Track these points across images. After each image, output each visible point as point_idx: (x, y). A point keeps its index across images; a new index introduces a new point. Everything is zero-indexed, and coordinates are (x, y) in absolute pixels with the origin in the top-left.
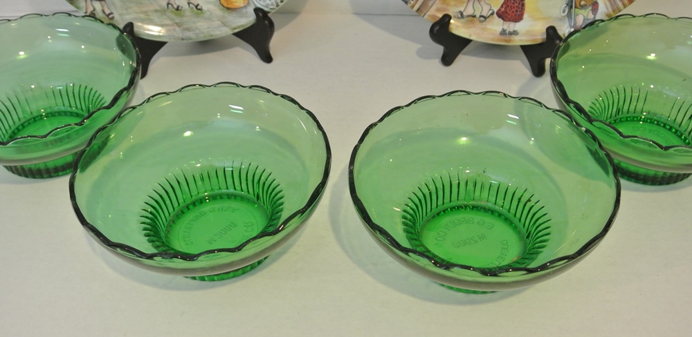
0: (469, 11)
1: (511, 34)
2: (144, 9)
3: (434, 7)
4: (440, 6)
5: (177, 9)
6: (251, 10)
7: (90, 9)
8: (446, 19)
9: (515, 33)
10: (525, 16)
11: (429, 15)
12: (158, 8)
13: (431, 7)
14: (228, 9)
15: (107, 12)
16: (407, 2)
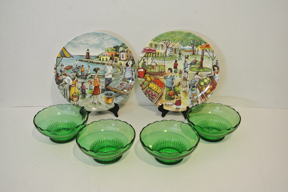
0: (168, 103)
1: (178, 109)
2: (87, 103)
3: (159, 103)
4: (161, 102)
5: (95, 104)
6: (113, 104)
7: (74, 103)
8: (162, 105)
9: (179, 108)
10: (181, 104)
11: (158, 105)
12: (90, 103)
14: (107, 103)
15: (78, 104)
16: (152, 102)
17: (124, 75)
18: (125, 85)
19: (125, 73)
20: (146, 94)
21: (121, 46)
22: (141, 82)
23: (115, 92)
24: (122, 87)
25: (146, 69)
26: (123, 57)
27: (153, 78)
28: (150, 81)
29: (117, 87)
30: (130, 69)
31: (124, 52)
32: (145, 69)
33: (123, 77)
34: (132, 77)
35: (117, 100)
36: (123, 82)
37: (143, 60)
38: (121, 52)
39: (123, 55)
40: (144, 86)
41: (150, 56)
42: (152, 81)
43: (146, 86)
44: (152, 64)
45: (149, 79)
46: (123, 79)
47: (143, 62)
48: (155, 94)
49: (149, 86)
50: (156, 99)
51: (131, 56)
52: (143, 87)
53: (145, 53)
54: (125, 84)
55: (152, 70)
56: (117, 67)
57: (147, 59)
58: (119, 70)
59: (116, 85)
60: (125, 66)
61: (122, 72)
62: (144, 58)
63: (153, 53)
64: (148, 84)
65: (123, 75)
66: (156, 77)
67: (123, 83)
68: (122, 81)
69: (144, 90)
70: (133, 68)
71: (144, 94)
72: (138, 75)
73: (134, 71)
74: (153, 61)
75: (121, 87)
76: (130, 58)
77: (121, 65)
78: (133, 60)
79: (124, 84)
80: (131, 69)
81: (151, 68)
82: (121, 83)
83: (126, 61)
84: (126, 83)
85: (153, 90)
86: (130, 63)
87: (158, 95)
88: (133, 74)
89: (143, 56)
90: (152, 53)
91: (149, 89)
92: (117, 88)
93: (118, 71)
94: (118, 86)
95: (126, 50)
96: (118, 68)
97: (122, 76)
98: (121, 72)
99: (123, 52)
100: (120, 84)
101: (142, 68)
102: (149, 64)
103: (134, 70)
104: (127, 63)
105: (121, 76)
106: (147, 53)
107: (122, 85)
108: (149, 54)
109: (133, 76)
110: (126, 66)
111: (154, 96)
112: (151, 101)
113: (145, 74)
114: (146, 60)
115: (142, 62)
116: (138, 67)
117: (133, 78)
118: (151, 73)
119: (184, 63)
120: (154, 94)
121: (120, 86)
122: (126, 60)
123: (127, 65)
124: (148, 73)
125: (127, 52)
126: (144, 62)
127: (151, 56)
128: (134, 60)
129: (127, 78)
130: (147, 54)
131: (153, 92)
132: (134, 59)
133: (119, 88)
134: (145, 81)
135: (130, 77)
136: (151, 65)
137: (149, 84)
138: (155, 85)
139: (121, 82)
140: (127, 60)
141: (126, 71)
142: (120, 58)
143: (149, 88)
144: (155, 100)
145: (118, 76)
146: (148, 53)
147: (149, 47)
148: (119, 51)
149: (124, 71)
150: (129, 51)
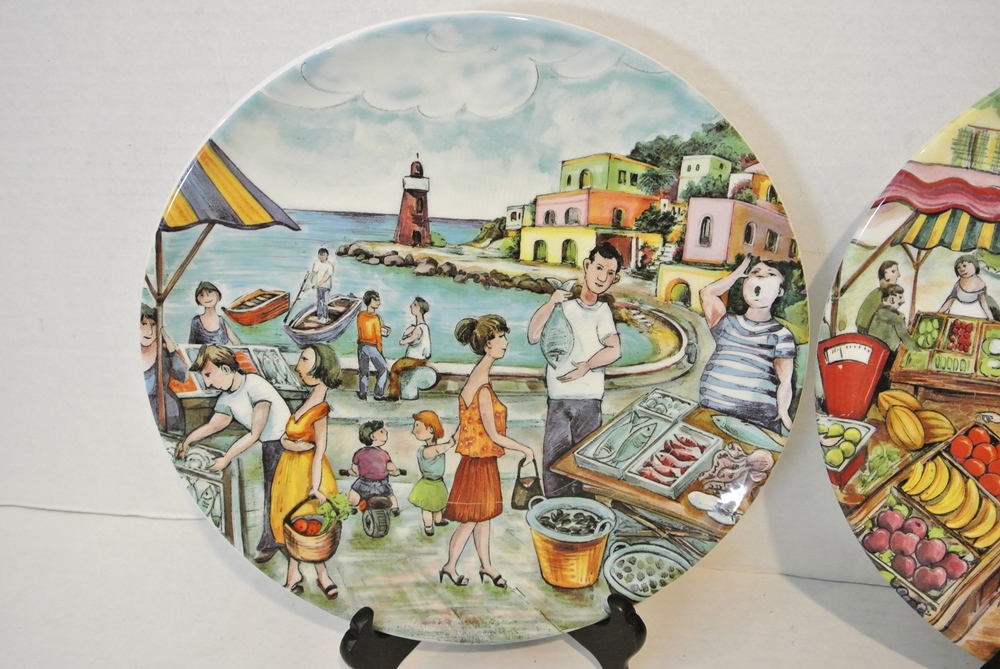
2: (396, 580)
3: (979, 626)
4: (991, 625)
5: (459, 583)
6: (602, 595)
7: (296, 578)
11: (968, 642)
12: (422, 579)
13: (972, 625)
14: (556, 588)
15: (326, 583)
16: (921, 612)
17: (704, 378)
18: (702, 458)
19: (709, 367)
20: (871, 549)
21: (696, 147)
22: (845, 446)
23: (617, 505)
24: (677, 471)
25: (894, 345)
26: (705, 240)
27: (945, 423)
28: (919, 443)
29: (638, 466)
30: (753, 334)
31: (723, 195)
32: (886, 346)
33: (695, 398)
34: (767, 399)
35: (628, 570)
36: (687, 437)
37: (882, 274)
38: (694, 193)
39: (706, 219)
40: (864, 482)
41: (942, 243)
42: (932, 445)
43: (882, 486)
44: (957, 309)
45: (908, 429)
46: (686, 409)
47: (876, 283)
48: (948, 554)
49: (905, 488)
50: (953, 594)
51: (773, 236)
52: (851, 494)
53: (903, 214)
54: (702, 449)
55: (945, 355)
56: (649, 313)
57: (917, 267)
58: (666, 340)
59: (631, 450)
60: (715, 313)
61: (690, 357)
62: (894, 254)
63: (975, 219)
64: (894, 466)
65: (693, 382)
66: (972, 419)
67: (689, 443)
68: (684, 429)
69: (863, 518)
70: (783, 333)
71: (856, 543)
72: (820, 392)
73: (793, 354)
74: (972, 285)
75: (667, 469)
76: (769, 247)
77: (686, 298)
78: (789, 268)
79: (695, 452)
80: (762, 340)
81: (944, 340)
82: (670, 437)
83: (733, 268)
84: (715, 443)
85: (938, 521)
86: (766, 287)
87: (976, 562)
88: (776, 382)
89: (878, 241)
90: (965, 219)
91: (904, 510)
92: (641, 474)
93: (656, 351)
94: (648, 464)
95: (735, 180)
96: (658, 324)
97: (688, 390)
98: (680, 355)
99: (709, 195)
100: (660, 445)
101: (862, 335)
102: (929, 303)
103: (791, 346)
104: (738, 286)
105: (675, 390)
106: (918, 212)
107: (682, 458)
108: (942, 221)
109: (773, 394)
110: (721, 308)
111: (940, 571)
112: (913, 603)
113: (883, 384)
114: (902, 275)
115: (870, 282)
116: (832, 328)
117: (775, 409)
118: (939, 383)
120: (937, 550)
121: (665, 462)
122: (732, 261)
123: (735, 302)
124: (905, 377)
125: (749, 200)
126: (887, 292)
127: (958, 241)
128: (799, 266)
129: (728, 405)
130: (922, 218)
131: (936, 533)
132: (801, 256)
133: (651, 477)
134: (875, 440)
135: (748, 397)
136: (940, 319)
137: (906, 467)
138: (958, 479)
139: (676, 430)
140: (740, 259)
141: (719, 348)
142: (681, 242)
143: (908, 499)
144: (943, 600)
145: (655, 387)
146: (933, 215)
147: (948, 159)
148: (676, 187)
149: (707, 347)
150: (765, 186)
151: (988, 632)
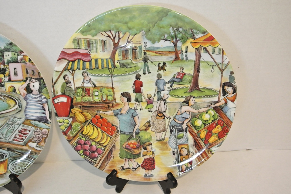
0: (126, 166)
1: (150, 176)
3: (108, 166)
4: (111, 165)
6: (8, 175)
8: (114, 172)
9: (152, 176)
10: (156, 167)
11: (105, 170)
13: (106, 166)
16: (93, 165)
17: (25, 111)
18: (30, 133)
19: (26, 108)
20: (77, 150)
21: (6, 50)
22: (65, 124)
23: (9, 149)
24: (24, 138)
25: (72, 96)
26: (16, 74)
27: (89, 115)
28: (84, 121)
29: (12, 138)
30: (36, 98)
31: (17, 62)
32: (70, 97)
33: (24, 117)
34: (43, 115)
35: (15, 167)
36: (24, 128)
37: (64, 78)
38: (9, 62)
39: (15, 69)
40: (72, 133)
41: (77, 68)
42: (87, 121)
43: (77, 134)
44: (85, 85)
45: (80, 117)
46: (22, 121)
47: (64, 81)
48: (97, 148)
49: (83, 133)
50: (100, 159)
51: (33, 71)
52: (69, 137)
53: (66, 62)
54: (29, 131)
55: (85, 97)
56: (5, 96)
57: (73, 75)
58: (12, 103)
59: (9, 134)
60: (24, 94)
61: (20, 106)
62: (66, 73)
64: (79, 128)
65: (22, 113)
66: (95, 113)
67: (25, 130)
68: (23, 126)
69: (74, 142)
70: (43, 97)
71: (73, 149)
72: (55, 111)
73: (47, 102)
74: (87, 78)
75: (21, 138)
76: (33, 74)
77: (15, 91)
78: (40, 79)
79: (28, 132)
80: (38, 99)
81: (84, 93)
82: (19, 129)
83: (26, 81)
84: (32, 128)
85: (93, 140)
86: (35, 85)
87: (104, 149)
88: (45, 110)
89: (61, 70)
90: (81, 62)
91: (84, 139)
92: (14, 140)
93: (9, 106)
94: (15, 137)
95: (19, 58)
96: (8, 99)
97: (22, 115)
98: (17, 106)
99: (14, 62)
100: (17, 131)
101: (63, 95)
102: (79, 84)
103: (46, 100)
104: (28, 86)
105: (18, 116)
106: (69, 61)
107: (24, 134)
108: (76, 63)
109: (45, 113)
110: (25, 92)
111: (96, 153)
112: (90, 162)
113: (72, 107)
114: (70, 78)
115: (61, 81)
116: (54, 94)
117: (46, 117)
118: (85, 105)
119: (157, 81)
120: (94, 148)
121: (20, 136)
122: (25, 79)
123: (29, 90)
124: (77, 104)
125: (24, 63)
126: (67, 83)
127: (81, 67)
128: (42, 78)
129: (34, 118)
130: (71, 63)
131: (93, 143)
132: (42, 76)
133: (17, 141)
134: (73, 122)
135: (39, 115)
136: (82, 88)
137: (82, 127)
138: (95, 129)
139: (21, 127)
140: (27, 79)
141: (27, 103)
142: (9, 76)
143: (84, 136)
144: (98, 161)
145: (12, 116)
146: (73, 61)
147: (73, 46)
148: (4, 61)
149: (24, 103)
150: (27, 58)
151: (110, 167)
